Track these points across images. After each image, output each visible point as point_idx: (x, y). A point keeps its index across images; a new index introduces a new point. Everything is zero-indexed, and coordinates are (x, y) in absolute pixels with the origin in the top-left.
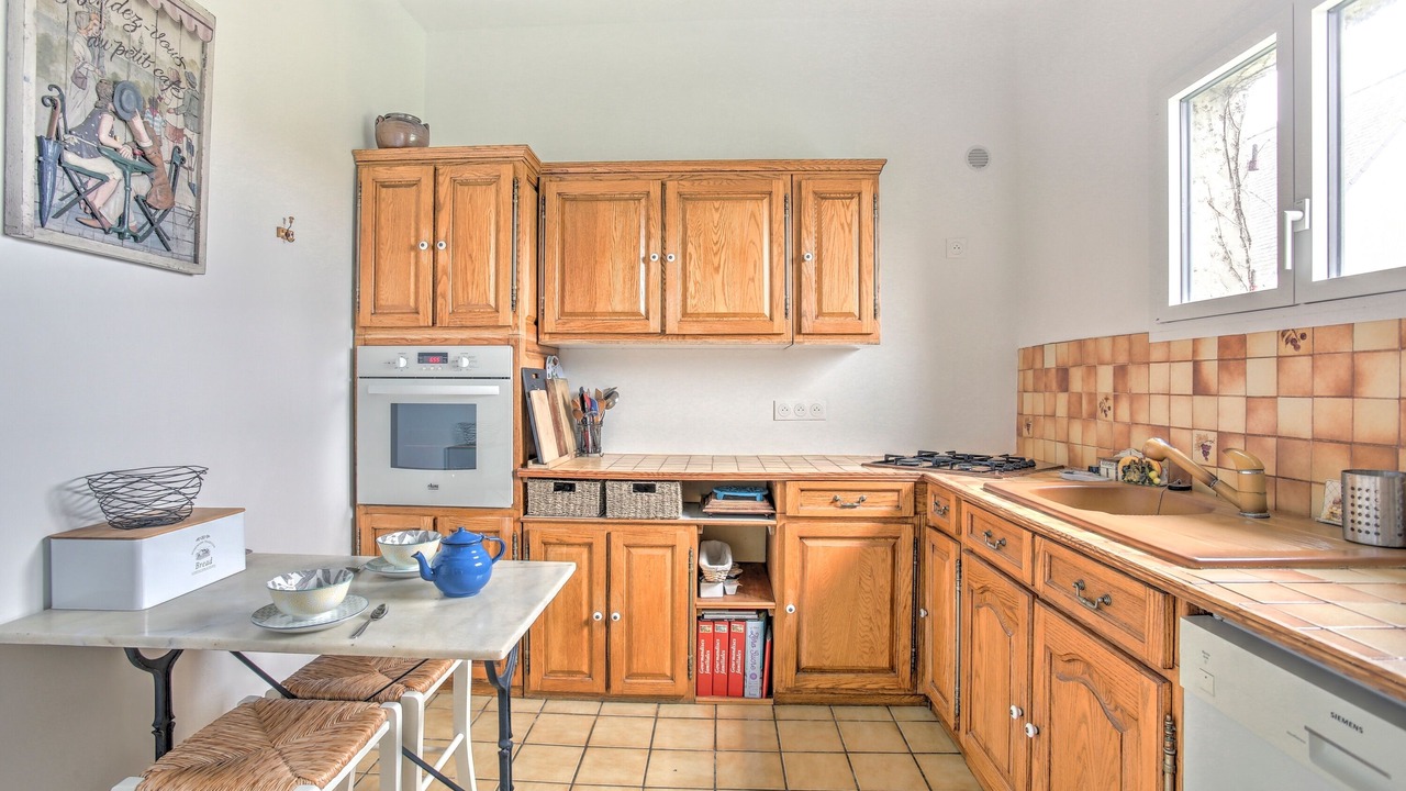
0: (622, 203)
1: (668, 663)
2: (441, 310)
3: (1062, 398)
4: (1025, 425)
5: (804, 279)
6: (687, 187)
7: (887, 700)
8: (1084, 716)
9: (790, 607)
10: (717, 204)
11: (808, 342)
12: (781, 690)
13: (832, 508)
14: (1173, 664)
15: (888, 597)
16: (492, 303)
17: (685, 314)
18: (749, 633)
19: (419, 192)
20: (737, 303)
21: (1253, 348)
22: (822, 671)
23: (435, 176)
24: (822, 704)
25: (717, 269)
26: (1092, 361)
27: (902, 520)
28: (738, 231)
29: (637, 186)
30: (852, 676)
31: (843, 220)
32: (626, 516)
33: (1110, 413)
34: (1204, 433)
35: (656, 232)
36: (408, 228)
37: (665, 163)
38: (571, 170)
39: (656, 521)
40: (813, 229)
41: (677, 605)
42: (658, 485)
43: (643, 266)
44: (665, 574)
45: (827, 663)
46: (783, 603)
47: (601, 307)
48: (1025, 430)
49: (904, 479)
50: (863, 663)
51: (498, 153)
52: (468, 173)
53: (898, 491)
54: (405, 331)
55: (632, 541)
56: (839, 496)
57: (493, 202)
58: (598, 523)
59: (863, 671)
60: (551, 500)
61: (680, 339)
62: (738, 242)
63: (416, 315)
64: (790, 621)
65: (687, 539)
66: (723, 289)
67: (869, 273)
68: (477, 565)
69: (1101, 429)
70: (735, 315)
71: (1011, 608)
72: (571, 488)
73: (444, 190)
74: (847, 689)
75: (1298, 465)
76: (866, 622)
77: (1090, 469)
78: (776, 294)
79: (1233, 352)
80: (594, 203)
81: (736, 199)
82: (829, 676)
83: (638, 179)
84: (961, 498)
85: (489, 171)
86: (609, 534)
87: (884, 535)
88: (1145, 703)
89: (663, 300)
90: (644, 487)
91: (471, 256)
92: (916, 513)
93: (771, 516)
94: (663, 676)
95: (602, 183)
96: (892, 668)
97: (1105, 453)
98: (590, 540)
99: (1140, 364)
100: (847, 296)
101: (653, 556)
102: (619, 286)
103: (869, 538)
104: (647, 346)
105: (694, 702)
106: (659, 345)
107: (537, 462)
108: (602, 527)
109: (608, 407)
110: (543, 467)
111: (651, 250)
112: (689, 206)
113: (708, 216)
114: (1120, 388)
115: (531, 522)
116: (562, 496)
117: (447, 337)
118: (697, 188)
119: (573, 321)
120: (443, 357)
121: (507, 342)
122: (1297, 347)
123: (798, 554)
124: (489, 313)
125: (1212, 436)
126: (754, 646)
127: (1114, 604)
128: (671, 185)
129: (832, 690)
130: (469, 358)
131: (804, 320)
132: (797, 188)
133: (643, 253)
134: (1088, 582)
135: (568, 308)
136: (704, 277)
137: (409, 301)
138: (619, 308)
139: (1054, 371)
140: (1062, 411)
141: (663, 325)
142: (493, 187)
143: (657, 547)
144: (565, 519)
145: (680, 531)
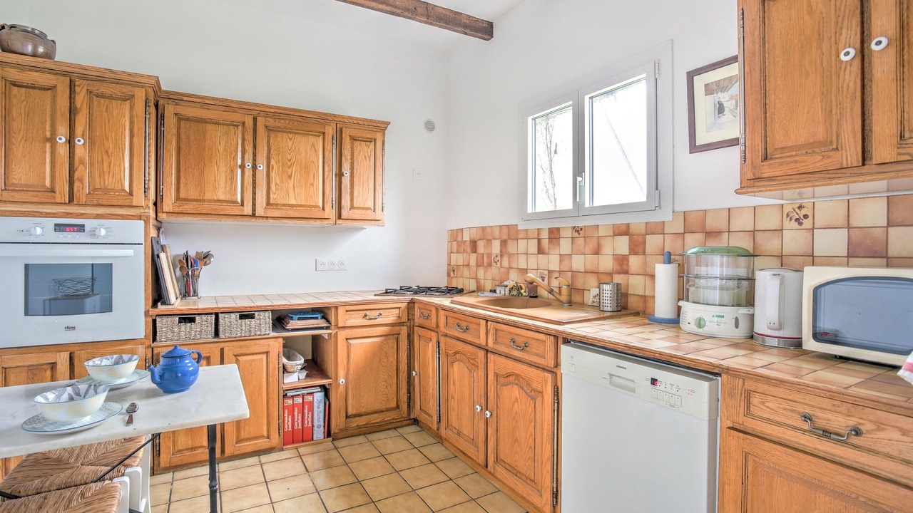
0: (225, 127)
1: (265, 428)
2: (79, 191)
3: (473, 256)
4: (452, 270)
5: (343, 187)
6: (271, 122)
7: (395, 425)
8: (516, 399)
9: (342, 380)
10: (291, 136)
11: (345, 224)
12: (336, 431)
13: (364, 320)
14: (557, 365)
15: (395, 367)
16: (127, 189)
17: (268, 203)
18: (315, 400)
19: (54, 98)
20: (303, 198)
21: (563, 234)
22: (360, 415)
23: (70, 86)
24: (360, 435)
25: (290, 177)
26: (489, 238)
27: (401, 324)
28: (303, 154)
29: (237, 117)
30: (377, 415)
31: (366, 154)
32: (234, 336)
33: (499, 263)
34: (542, 271)
35: (250, 149)
36: (44, 123)
37: (256, 105)
38: (185, 98)
39: (255, 337)
40: (349, 157)
41: (271, 389)
42: (256, 314)
43: (239, 171)
44: (263, 370)
45: (363, 410)
46: (337, 378)
47: (208, 196)
48: (452, 274)
49: (402, 301)
50: (382, 407)
51: (132, 79)
52: (104, 89)
53: (399, 308)
54: (40, 206)
55: (239, 351)
56: (368, 313)
57: (127, 114)
58: (214, 342)
59: (382, 411)
60: (176, 330)
61: (265, 219)
62: (304, 162)
63: (52, 194)
64: (342, 389)
65: (276, 346)
66: (294, 189)
67: (379, 185)
68: (191, 369)
69: (494, 271)
70: (301, 206)
71: (473, 359)
72: (192, 320)
73: (81, 98)
74: (374, 423)
75: (579, 283)
76: (384, 383)
77: (491, 291)
78: (327, 194)
79: (554, 234)
80: (204, 124)
81: (303, 134)
82: (364, 417)
83: (236, 112)
84: (438, 308)
85: (124, 90)
86: (222, 350)
87: (392, 334)
88: (546, 384)
89: (254, 194)
90: (246, 315)
91: (107, 152)
92: (408, 320)
93: (327, 328)
94: (262, 437)
95: (208, 112)
96: (398, 407)
97: (497, 283)
98: (208, 355)
99: (513, 239)
100: (367, 198)
101: (254, 360)
102: (222, 183)
103: (384, 336)
104: (241, 223)
105: (283, 450)
106: (249, 223)
107: (164, 303)
108: (216, 345)
109: (205, 264)
110: (170, 307)
111: (246, 161)
112: (272, 135)
113: (286, 142)
114: (503, 251)
115: (160, 347)
116: (185, 327)
117: (83, 212)
118: (277, 124)
119: (186, 204)
120: (81, 228)
121: (140, 218)
122: (579, 234)
123: (345, 349)
124: (124, 196)
125: (546, 272)
126: (319, 408)
127: (530, 346)
128: (260, 120)
129: (365, 426)
130: (105, 228)
131: (343, 211)
132: (340, 132)
133: (239, 162)
134: (516, 338)
135: (182, 195)
136: (282, 181)
137: (44, 182)
138: (222, 197)
139: (468, 242)
140: (473, 262)
141: (254, 210)
142: (128, 103)
143: (256, 354)
144: (188, 342)
145: (272, 342)
